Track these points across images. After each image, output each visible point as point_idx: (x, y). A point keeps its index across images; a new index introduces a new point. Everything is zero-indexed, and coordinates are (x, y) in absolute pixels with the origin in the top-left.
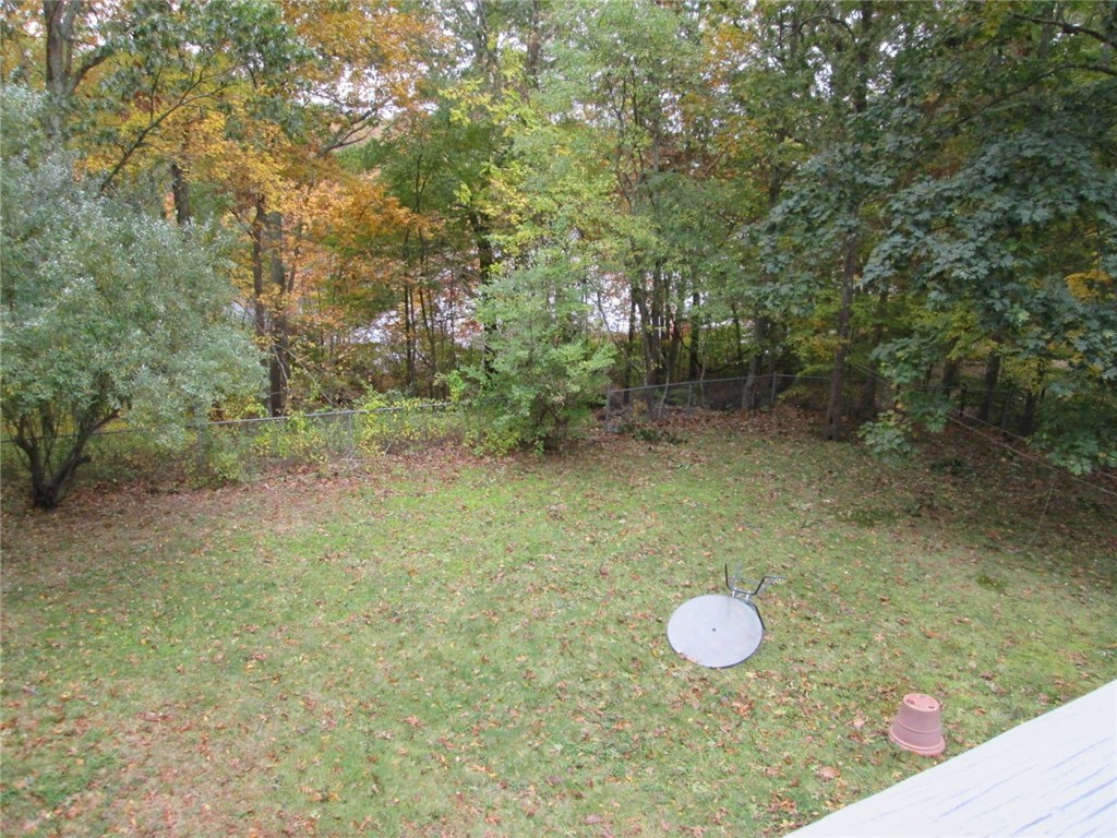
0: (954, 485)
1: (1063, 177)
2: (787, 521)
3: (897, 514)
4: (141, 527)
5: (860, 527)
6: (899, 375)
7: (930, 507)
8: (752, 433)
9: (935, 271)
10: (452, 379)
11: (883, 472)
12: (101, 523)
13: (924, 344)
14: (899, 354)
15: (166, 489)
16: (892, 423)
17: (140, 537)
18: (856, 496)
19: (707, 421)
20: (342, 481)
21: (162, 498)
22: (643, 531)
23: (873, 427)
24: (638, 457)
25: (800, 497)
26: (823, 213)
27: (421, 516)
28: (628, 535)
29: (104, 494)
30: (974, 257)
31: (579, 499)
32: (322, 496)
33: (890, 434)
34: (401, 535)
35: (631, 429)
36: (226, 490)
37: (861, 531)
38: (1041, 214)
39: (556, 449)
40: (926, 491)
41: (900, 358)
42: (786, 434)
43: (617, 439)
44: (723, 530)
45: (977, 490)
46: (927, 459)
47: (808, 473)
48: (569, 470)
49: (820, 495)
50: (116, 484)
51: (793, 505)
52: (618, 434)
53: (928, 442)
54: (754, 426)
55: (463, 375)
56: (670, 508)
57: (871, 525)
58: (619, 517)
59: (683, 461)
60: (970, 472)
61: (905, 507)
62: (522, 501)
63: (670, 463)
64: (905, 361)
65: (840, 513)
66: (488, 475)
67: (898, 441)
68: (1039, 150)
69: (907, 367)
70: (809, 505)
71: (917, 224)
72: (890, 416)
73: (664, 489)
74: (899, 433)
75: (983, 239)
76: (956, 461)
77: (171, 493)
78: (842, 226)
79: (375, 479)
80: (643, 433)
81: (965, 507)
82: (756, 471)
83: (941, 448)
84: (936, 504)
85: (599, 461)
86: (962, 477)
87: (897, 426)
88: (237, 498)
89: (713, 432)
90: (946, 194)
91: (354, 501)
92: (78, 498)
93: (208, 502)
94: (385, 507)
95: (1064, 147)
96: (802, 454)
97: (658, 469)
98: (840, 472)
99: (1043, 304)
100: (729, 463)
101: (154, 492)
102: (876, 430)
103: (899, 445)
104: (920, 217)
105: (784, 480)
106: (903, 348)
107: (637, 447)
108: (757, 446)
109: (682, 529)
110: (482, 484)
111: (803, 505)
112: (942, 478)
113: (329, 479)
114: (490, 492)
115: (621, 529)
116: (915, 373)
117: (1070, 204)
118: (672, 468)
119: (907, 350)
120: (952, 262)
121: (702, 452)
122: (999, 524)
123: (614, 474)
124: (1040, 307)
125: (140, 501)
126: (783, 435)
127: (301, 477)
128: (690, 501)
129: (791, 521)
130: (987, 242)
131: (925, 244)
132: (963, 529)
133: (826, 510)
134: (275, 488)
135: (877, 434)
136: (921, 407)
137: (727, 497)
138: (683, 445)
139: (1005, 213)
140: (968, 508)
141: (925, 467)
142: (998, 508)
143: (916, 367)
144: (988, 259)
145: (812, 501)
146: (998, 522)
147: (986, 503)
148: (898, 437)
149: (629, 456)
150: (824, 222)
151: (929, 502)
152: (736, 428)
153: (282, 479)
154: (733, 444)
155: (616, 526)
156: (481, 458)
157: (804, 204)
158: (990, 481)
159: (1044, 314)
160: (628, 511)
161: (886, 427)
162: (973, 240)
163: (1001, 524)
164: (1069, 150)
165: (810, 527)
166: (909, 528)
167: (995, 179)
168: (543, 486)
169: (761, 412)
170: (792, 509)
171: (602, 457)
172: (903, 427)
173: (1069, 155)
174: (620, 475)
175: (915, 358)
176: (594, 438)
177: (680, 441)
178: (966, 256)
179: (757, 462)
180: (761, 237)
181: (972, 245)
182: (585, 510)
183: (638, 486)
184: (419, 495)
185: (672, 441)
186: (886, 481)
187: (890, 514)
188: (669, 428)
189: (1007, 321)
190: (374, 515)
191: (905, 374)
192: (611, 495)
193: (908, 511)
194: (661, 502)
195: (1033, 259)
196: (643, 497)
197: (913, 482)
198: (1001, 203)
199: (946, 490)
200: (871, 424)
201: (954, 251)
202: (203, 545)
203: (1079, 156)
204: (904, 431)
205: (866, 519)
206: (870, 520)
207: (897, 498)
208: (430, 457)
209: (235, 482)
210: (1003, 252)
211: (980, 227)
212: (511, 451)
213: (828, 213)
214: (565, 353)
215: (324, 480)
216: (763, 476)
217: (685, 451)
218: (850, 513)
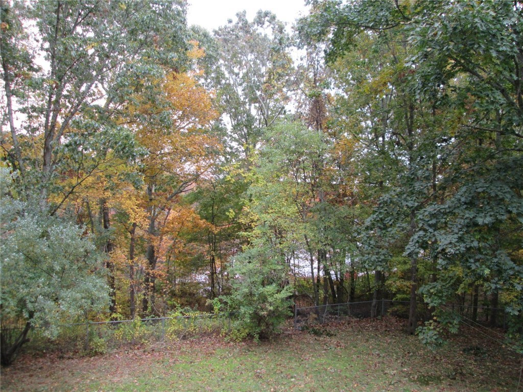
0: (476, 361)
1: (499, 201)
2: (382, 381)
3: (442, 378)
4: (47, 377)
5: (421, 385)
6: (432, 302)
7: (461, 374)
8: (371, 331)
9: (440, 249)
10: (215, 302)
11: (437, 353)
12: (28, 374)
13: (443, 286)
14: (432, 291)
15: (67, 356)
16: (432, 327)
17: (44, 383)
18: (421, 367)
19: (349, 324)
20: (155, 354)
21: (64, 361)
22: (303, 386)
23: (422, 329)
24: (309, 343)
25: (390, 367)
26: (390, 220)
27: (189, 375)
28: (294, 388)
29: (37, 358)
30: (457, 242)
31: (272, 366)
32: (143, 362)
33: (431, 333)
34: (175, 385)
35: (307, 328)
36: (96, 357)
37: (421, 387)
38: (488, 220)
39: (268, 338)
40: (460, 364)
41: (432, 293)
42: (389, 331)
43: (300, 333)
44: (346, 386)
45: (488, 364)
46: (462, 346)
47: (397, 353)
48: (271, 350)
49: (402, 366)
50: (44, 353)
51: (386, 372)
52: (302, 331)
53: (464, 336)
54: (373, 327)
55: (220, 301)
56: (320, 373)
57: (427, 384)
58: (292, 377)
59: (332, 346)
60: (485, 353)
61: (447, 374)
62: (243, 367)
63: (325, 347)
64: (435, 295)
65: (411, 377)
66: (229, 352)
67: (435, 337)
68: (485, 188)
69: (436, 298)
70: (395, 371)
71: (430, 226)
72: (431, 323)
73: (319, 362)
74: (436, 333)
75: (461, 232)
76: (476, 347)
77: (69, 358)
78: (399, 227)
79: (172, 353)
80: (313, 330)
81: (481, 374)
82: (369, 352)
83: (470, 340)
84: (464, 372)
85: (289, 345)
86: (480, 356)
87: (434, 329)
88: (100, 362)
89: (350, 329)
90: (442, 211)
91: (157, 365)
92: (23, 360)
93: (85, 364)
94: (172, 369)
95: (497, 187)
96: (395, 342)
97: (318, 350)
98: (414, 353)
99: (497, 265)
100: (355, 347)
101: (61, 358)
102: (424, 331)
103: (436, 339)
104: (430, 222)
105: (384, 357)
106: (434, 287)
107: (310, 338)
108: (373, 337)
109: (324, 384)
110: (225, 357)
111: (392, 372)
112: (469, 357)
113: (149, 353)
114: (228, 362)
115: (291, 384)
116: (440, 301)
117: (503, 215)
118: (325, 350)
119: (436, 289)
120: (447, 245)
121: (343, 341)
122: (499, 384)
123: (295, 353)
124: (495, 267)
125: (53, 362)
126: (387, 332)
127: (136, 351)
128: (331, 369)
129: (384, 381)
130: (464, 234)
131: (434, 235)
132: (478, 387)
133: (403, 374)
134: (120, 357)
135: (424, 333)
136: (445, 319)
137: (352, 366)
138: (333, 337)
139: (471, 219)
140: (482, 374)
141: (460, 350)
142: (500, 375)
143: (440, 298)
144: (465, 243)
145: (397, 369)
146: (498, 383)
147: (493, 371)
148: (435, 335)
149: (304, 342)
150: (391, 225)
151: (460, 371)
152: (363, 328)
153: (126, 352)
154: (360, 337)
155: (289, 383)
156: (229, 342)
157: (381, 216)
158: (496, 359)
159: (498, 270)
160: (297, 374)
161: (430, 330)
162: (457, 233)
163: (501, 384)
164: (499, 188)
165: (394, 385)
166: (449, 387)
167: (465, 203)
168: (256, 359)
169: (377, 319)
170: (385, 374)
171: (290, 343)
172: (438, 329)
173: (499, 191)
174: (298, 353)
175: (440, 293)
176: (289, 332)
177: (332, 335)
178: (453, 242)
179: (371, 347)
180: (362, 232)
181: (456, 236)
182: (275, 373)
183: (306, 359)
184: (191, 363)
185: (328, 335)
186: (438, 358)
187: (438, 378)
188: (328, 328)
189: (479, 274)
190: (165, 373)
191: (435, 301)
192: (290, 364)
193: (449, 376)
194: (315, 369)
195: (490, 242)
196: (307, 366)
197: (453, 359)
198: (469, 214)
199: (471, 364)
200: (421, 327)
201: (448, 239)
202: (73, 388)
203: (504, 191)
204: (438, 332)
205: (425, 381)
206: (427, 381)
207: (444, 368)
208: (203, 342)
209: (102, 354)
210: (472, 239)
211: (460, 226)
212: (244, 340)
213: (392, 221)
214: (267, 290)
215: (146, 353)
216: (373, 354)
217: (334, 340)
218: (416, 377)
